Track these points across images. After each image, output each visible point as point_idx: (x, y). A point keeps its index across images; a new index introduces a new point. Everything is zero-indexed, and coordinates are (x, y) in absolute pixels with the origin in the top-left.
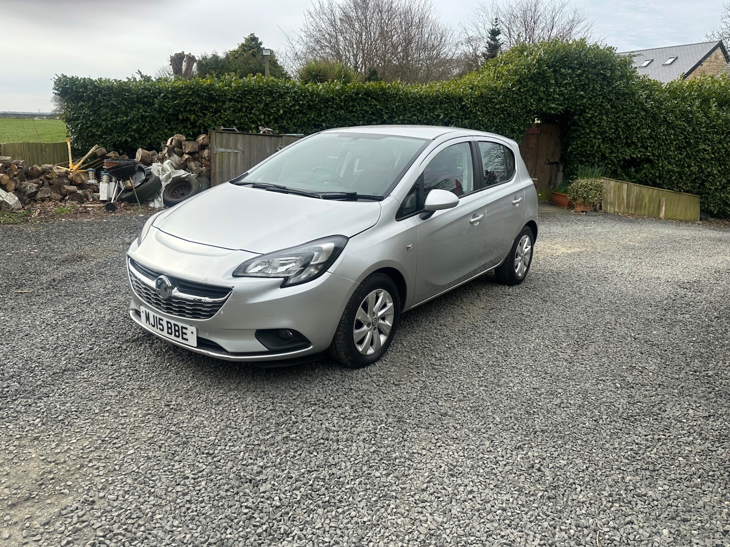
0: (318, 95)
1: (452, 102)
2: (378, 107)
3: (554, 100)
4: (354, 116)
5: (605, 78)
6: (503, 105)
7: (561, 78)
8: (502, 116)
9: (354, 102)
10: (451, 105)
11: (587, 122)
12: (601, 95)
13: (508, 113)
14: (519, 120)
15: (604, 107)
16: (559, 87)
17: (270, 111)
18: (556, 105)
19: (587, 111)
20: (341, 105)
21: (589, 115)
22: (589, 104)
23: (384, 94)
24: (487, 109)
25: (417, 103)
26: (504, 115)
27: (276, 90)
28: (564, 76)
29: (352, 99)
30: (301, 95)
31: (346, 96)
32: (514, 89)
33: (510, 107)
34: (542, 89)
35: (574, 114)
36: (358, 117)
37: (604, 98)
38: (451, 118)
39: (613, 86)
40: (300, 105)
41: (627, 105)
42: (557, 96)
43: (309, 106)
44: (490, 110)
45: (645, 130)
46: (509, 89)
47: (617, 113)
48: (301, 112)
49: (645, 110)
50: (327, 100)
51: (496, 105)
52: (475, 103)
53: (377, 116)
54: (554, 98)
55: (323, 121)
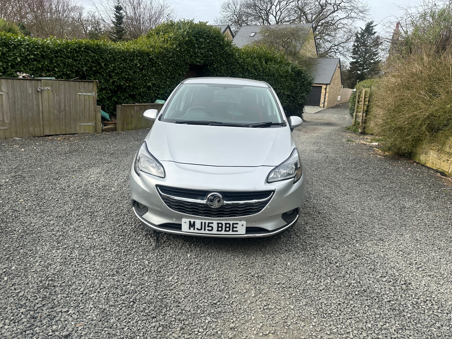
0: (48, 48)
1: (143, 56)
2: (96, 57)
3: (198, 57)
4: (79, 63)
5: (220, 45)
6: (173, 59)
7: (200, 44)
8: (173, 65)
9: (77, 53)
10: (143, 58)
11: (214, 70)
12: (219, 55)
13: (176, 64)
14: (182, 68)
15: (221, 62)
16: (200, 49)
17: (7, 59)
18: (200, 59)
19: (214, 64)
20: (68, 55)
21: (215, 66)
22: (215, 60)
23: (99, 48)
24: (164, 61)
25: (122, 55)
26: (174, 65)
27: (11, 42)
28: (201, 43)
29: (76, 51)
30: (33, 47)
31: (71, 49)
32: (178, 49)
33: (176, 60)
34: (192, 50)
35: (207, 65)
36: (82, 64)
37: (221, 57)
38: (144, 66)
39: (224, 50)
40: (34, 55)
41: (232, 61)
42: (200, 55)
43: (42, 56)
44: (166, 62)
45: (240, 75)
46: (174, 49)
47: (227, 65)
48: (35, 60)
49: (239, 64)
50: (57, 52)
51: (169, 58)
52: (157, 57)
53: (95, 64)
54: (198, 55)
55: (55, 67)
